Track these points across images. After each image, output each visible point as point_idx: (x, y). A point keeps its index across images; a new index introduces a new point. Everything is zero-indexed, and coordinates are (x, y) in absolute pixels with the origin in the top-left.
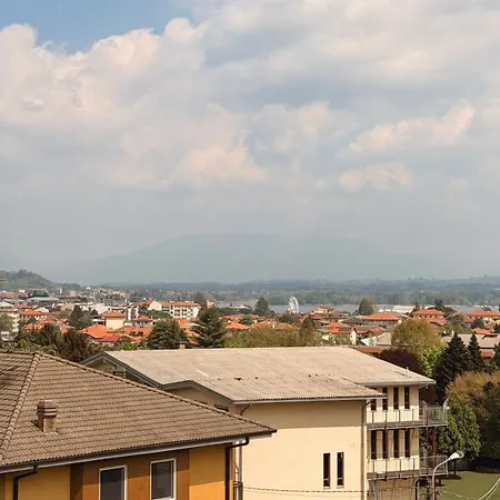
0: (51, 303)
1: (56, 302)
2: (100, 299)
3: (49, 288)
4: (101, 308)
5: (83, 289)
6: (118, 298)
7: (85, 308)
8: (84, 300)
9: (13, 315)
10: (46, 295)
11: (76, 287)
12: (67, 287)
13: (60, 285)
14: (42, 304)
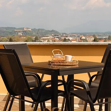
0: (59, 37)
1: (60, 37)
2: (71, 36)
3: (59, 34)
4: (71, 38)
5: (67, 34)
6: (75, 36)
7: (67, 38)
8: (67, 37)
9: (50, 40)
11: (65, 34)
12: (63, 34)
13: (61, 33)
14: (57, 38)
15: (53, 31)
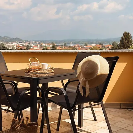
1: (23, 44)
2: (32, 43)
3: (22, 41)
4: (33, 45)
5: (29, 41)
6: (36, 43)
7: (29, 45)
8: (29, 43)
9: (15, 47)
10: (21, 43)
11: (28, 41)
12: (26, 41)
13: (24, 41)
14: (21, 44)
15: (16, 39)
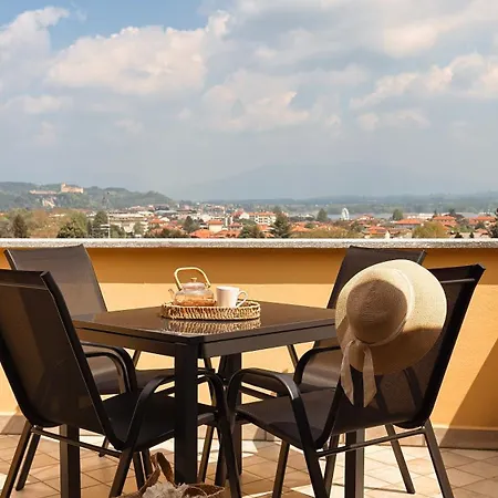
0: (171, 214)
1: (174, 214)
2: (205, 211)
3: (170, 204)
4: (206, 218)
5: (195, 204)
6: (218, 210)
7: (194, 218)
8: (194, 212)
9: (143, 223)
10: (167, 209)
11: (189, 203)
12: (183, 203)
13: (177, 202)
14: (165, 215)
15: (150, 194)
